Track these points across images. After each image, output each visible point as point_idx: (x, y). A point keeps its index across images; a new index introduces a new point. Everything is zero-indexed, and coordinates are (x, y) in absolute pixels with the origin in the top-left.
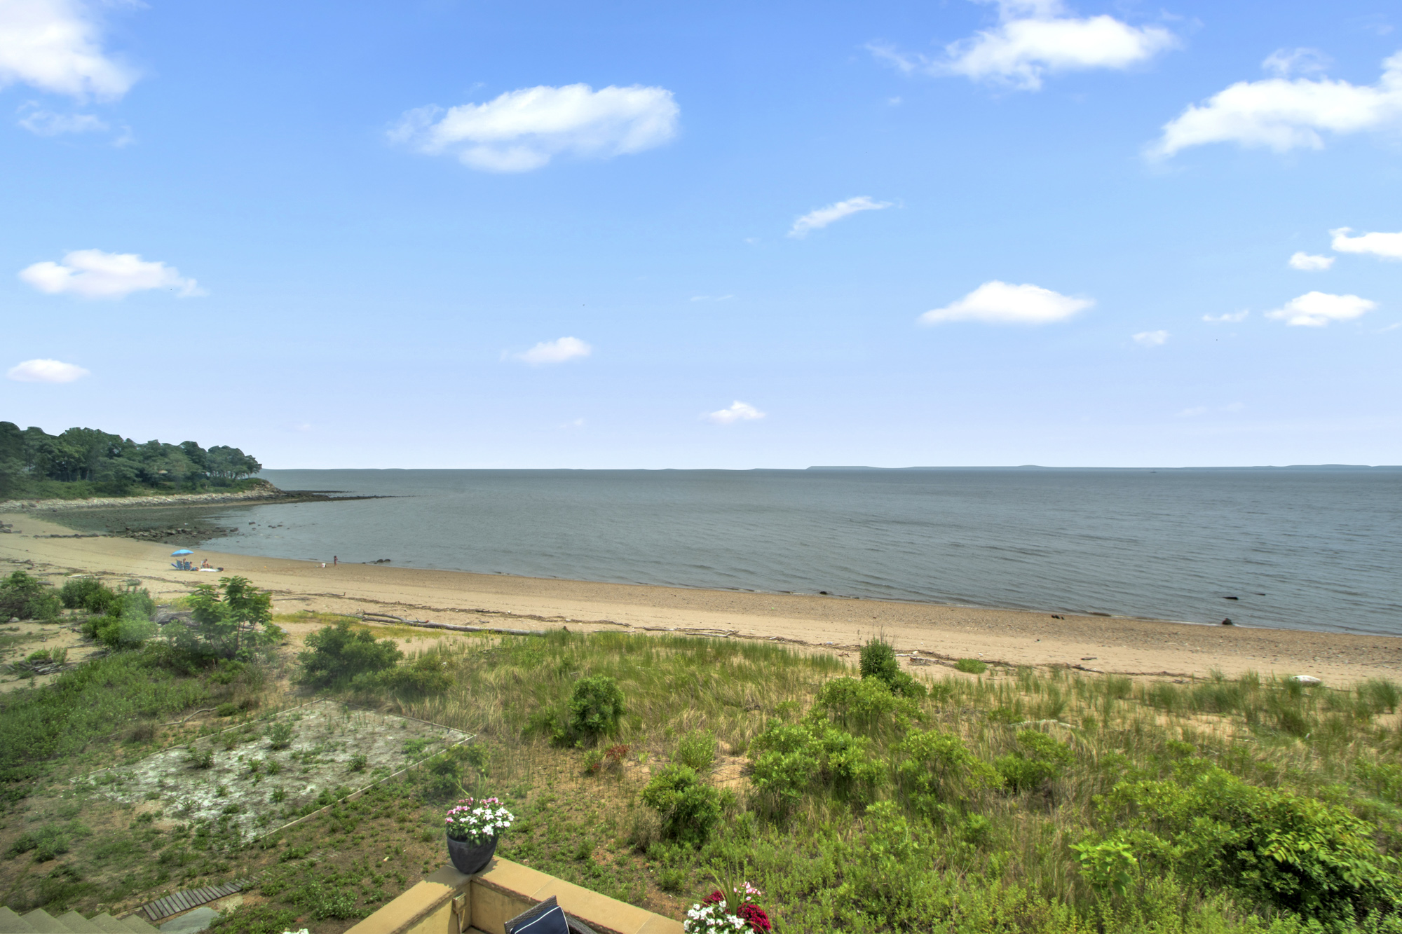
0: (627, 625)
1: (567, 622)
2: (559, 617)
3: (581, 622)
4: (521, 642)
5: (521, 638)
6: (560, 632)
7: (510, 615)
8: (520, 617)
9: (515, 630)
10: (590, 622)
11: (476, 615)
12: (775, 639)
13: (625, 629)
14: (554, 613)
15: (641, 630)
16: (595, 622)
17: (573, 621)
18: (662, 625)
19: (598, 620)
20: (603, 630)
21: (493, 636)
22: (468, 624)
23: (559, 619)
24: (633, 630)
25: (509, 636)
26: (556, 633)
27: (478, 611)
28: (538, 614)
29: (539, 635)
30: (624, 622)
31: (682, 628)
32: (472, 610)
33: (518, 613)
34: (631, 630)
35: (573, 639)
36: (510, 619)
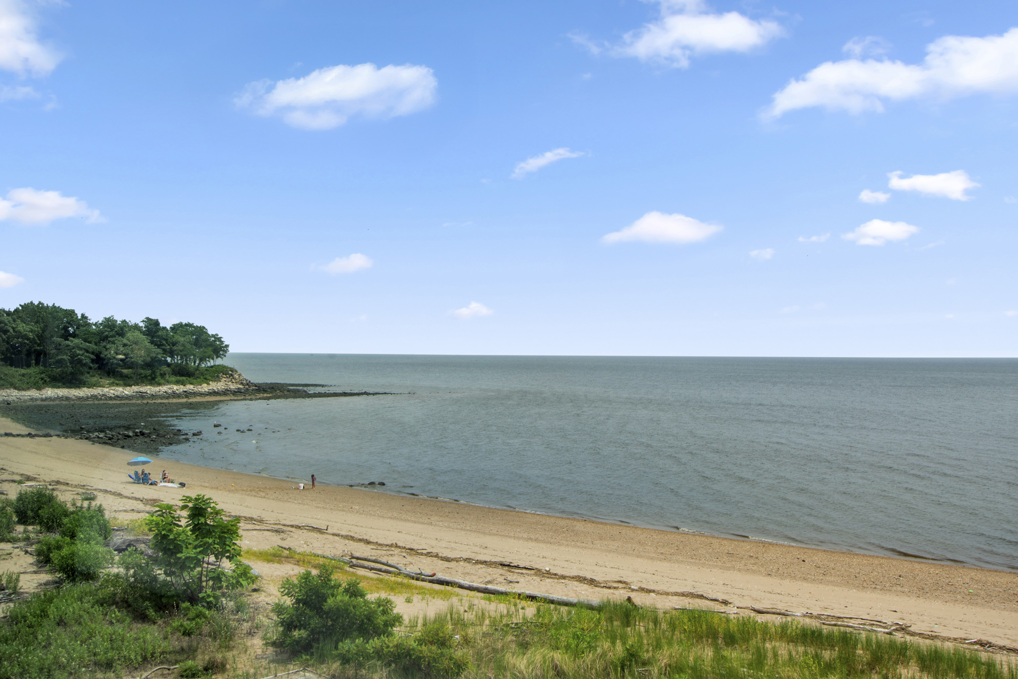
0: (725, 603)
1: (633, 590)
2: (620, 582)
3: (654, 591)
4: (565, 615)
5: (564, 609)
6: (621, 606)
7: (549, 574)
8: (564, 577)
9: (555, 596)
10: (667, 594)
11: (500, 570)
13: (723, 608)
14: (613, 575)
15: (748, 613)
16: (676, 594)
17: (642, 590)
18: (781, 607)
19: (679, 591)
20: (687, 607)
21: (524, 603)
22: (489, 582)
23: (620, 585)
24: (735, 610)
25: (546, 605)
26: (615, 605)
27: (503, 565)
28: (589, 576)
29: (591, 608)
30: (721, 597)
31: (815, 613)
32: (495, 563)
33: (560, 572)
34: (731, 610)
35: (643, 618)
36: (548, 580)
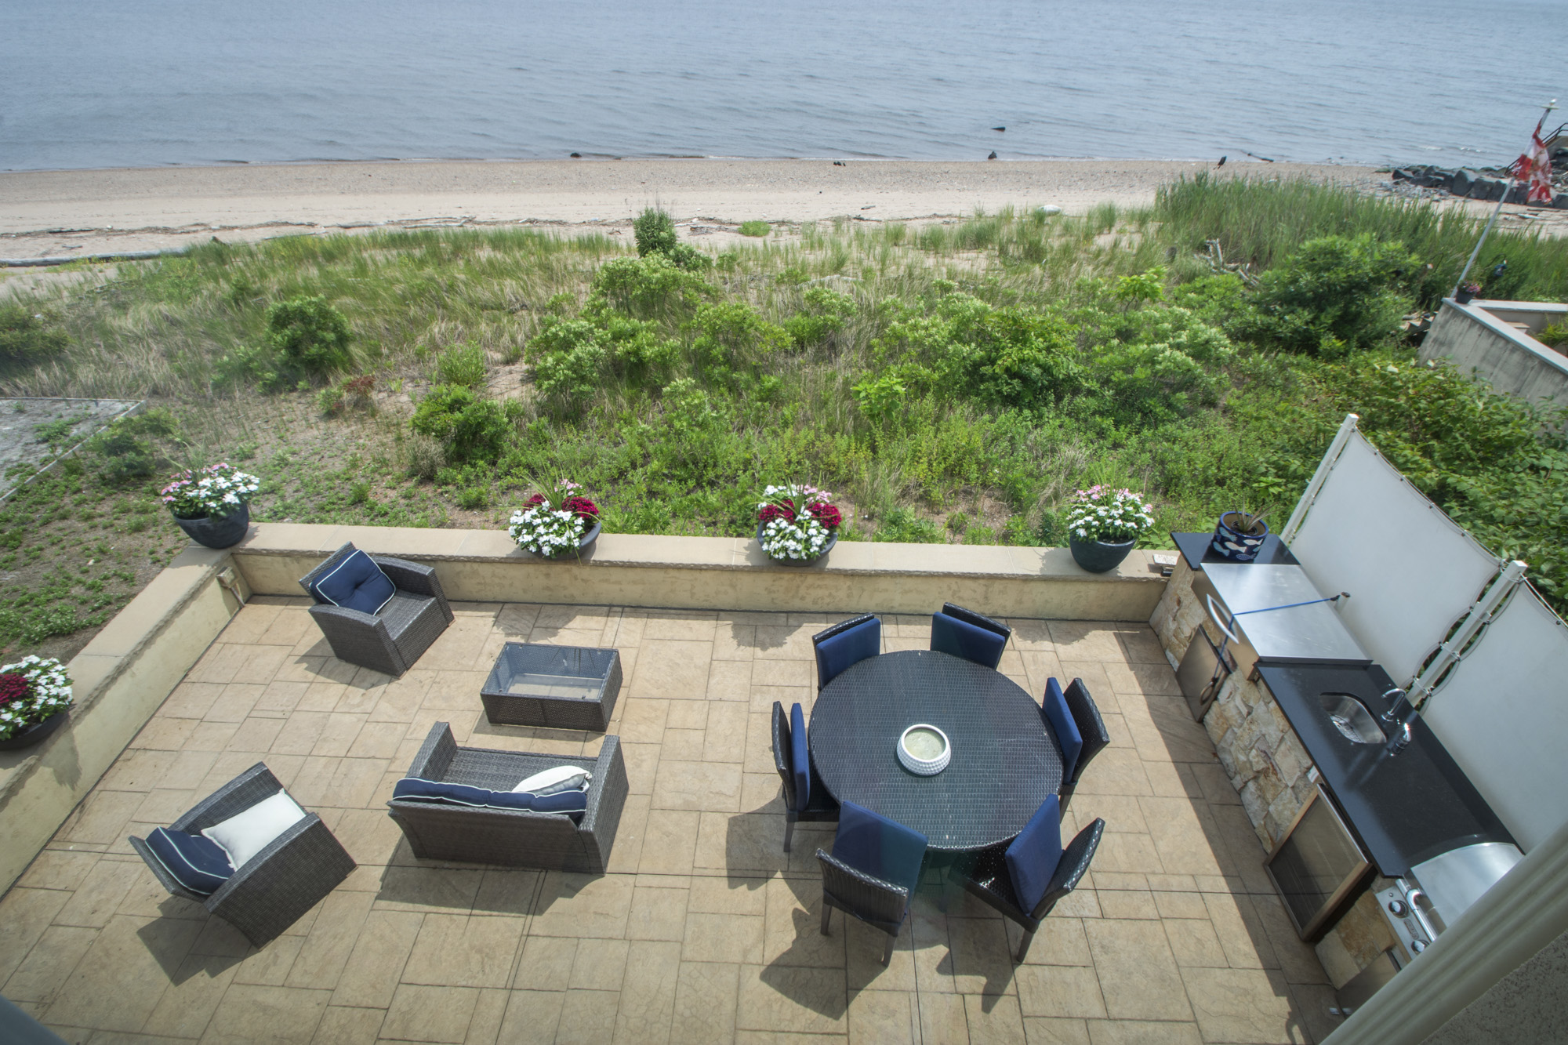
0: (311, 225)
1: (214, 230)
2: (197, 225)
3: (237, 227)
4: (152, 268)
5: (149, 263)
6: (210, 248)
7: (113, 232)
8: (132, 232)
9: (132, 252)
10: (252, 227)
11: (54, 239)
12: (526, 222)
13: (311, 230)
14: (186, 220)
15: (336, 230)
16: (261, 226)
17: (224, 228)
18: (364, 220)
19: (263, 221)
20: (278, 235)
21: (99, 266)
23: (199, 228)
24: (324, 230)
25: (127, 263)
26: (203, 248)
28: (161, 225)
29: (177, 255)
30: (306, 221)
31: (395, 220)
32: (42, 232)
33: (126, 227)
34: (320, 231)
35: (236, 253)
36: (116, 238)
